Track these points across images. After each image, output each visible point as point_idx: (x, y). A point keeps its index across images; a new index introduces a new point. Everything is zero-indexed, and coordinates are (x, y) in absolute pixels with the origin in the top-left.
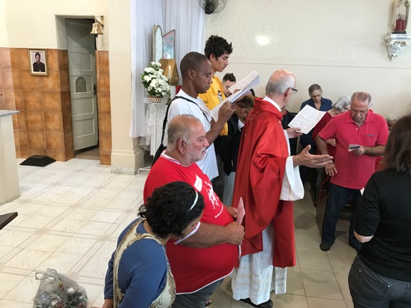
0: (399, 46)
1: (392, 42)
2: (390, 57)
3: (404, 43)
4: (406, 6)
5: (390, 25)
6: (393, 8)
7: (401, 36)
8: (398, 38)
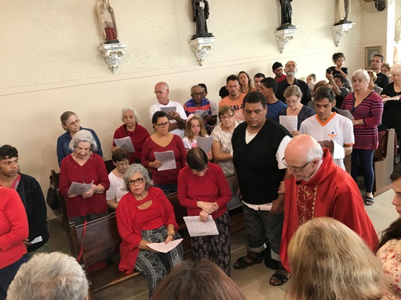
0: (116, 56)
1: (108, 53)
2: (112, 69)
3: (120, 53)
4: (110, 12)
5: (100, 34)
6: (97, 15)
7: (115, 45)
8: (112, 48)
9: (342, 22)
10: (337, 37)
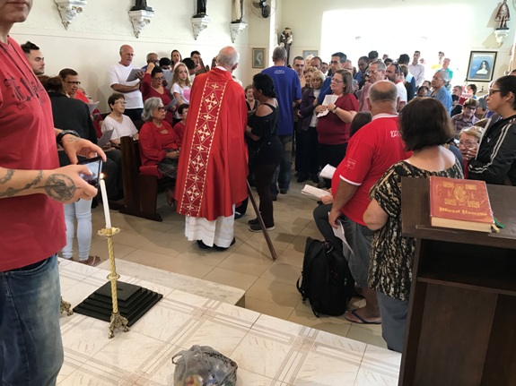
0: (75, 12)
1: (70, 7)
2: (66, 24)
3: (80, 10)
9: (238, 21)
10: (234, 34)
